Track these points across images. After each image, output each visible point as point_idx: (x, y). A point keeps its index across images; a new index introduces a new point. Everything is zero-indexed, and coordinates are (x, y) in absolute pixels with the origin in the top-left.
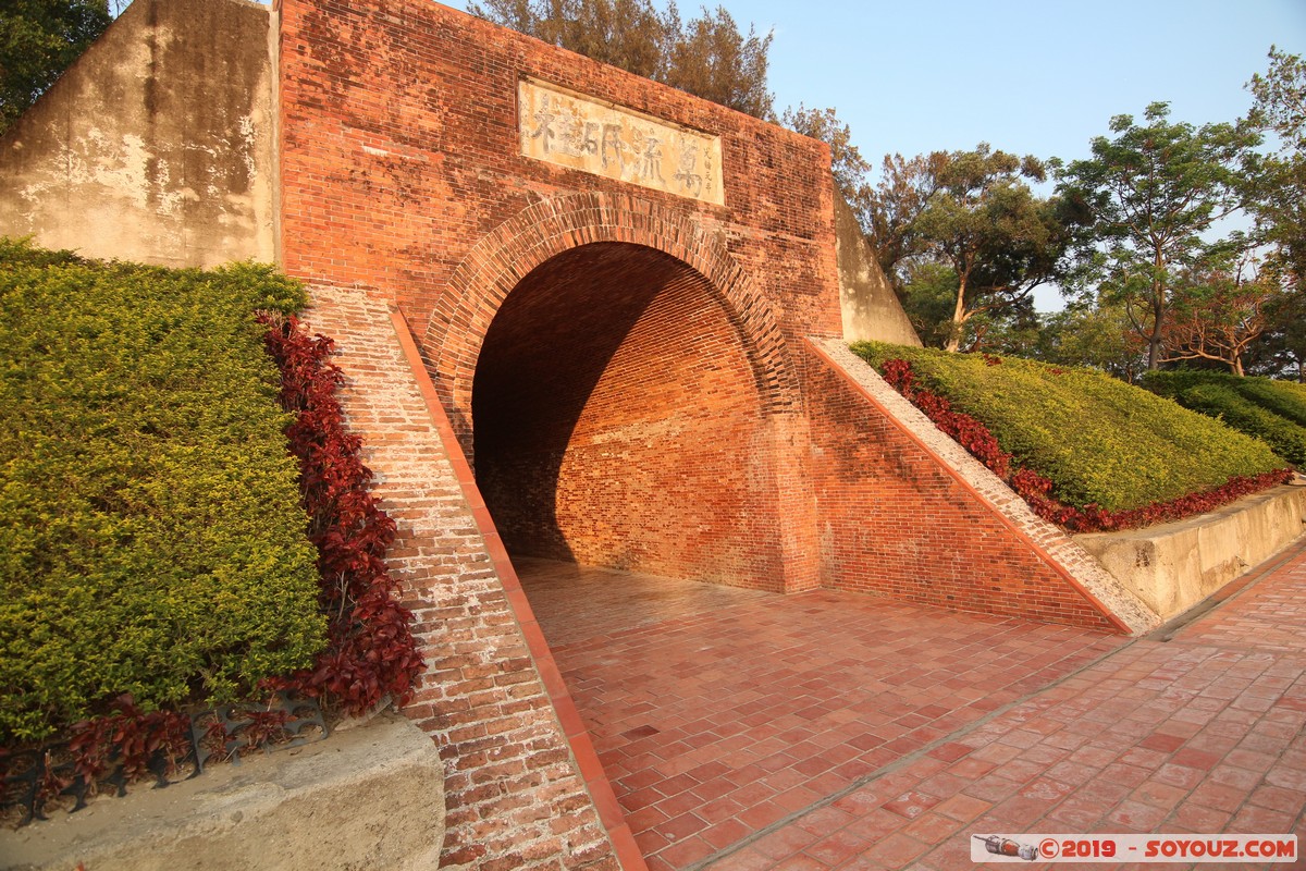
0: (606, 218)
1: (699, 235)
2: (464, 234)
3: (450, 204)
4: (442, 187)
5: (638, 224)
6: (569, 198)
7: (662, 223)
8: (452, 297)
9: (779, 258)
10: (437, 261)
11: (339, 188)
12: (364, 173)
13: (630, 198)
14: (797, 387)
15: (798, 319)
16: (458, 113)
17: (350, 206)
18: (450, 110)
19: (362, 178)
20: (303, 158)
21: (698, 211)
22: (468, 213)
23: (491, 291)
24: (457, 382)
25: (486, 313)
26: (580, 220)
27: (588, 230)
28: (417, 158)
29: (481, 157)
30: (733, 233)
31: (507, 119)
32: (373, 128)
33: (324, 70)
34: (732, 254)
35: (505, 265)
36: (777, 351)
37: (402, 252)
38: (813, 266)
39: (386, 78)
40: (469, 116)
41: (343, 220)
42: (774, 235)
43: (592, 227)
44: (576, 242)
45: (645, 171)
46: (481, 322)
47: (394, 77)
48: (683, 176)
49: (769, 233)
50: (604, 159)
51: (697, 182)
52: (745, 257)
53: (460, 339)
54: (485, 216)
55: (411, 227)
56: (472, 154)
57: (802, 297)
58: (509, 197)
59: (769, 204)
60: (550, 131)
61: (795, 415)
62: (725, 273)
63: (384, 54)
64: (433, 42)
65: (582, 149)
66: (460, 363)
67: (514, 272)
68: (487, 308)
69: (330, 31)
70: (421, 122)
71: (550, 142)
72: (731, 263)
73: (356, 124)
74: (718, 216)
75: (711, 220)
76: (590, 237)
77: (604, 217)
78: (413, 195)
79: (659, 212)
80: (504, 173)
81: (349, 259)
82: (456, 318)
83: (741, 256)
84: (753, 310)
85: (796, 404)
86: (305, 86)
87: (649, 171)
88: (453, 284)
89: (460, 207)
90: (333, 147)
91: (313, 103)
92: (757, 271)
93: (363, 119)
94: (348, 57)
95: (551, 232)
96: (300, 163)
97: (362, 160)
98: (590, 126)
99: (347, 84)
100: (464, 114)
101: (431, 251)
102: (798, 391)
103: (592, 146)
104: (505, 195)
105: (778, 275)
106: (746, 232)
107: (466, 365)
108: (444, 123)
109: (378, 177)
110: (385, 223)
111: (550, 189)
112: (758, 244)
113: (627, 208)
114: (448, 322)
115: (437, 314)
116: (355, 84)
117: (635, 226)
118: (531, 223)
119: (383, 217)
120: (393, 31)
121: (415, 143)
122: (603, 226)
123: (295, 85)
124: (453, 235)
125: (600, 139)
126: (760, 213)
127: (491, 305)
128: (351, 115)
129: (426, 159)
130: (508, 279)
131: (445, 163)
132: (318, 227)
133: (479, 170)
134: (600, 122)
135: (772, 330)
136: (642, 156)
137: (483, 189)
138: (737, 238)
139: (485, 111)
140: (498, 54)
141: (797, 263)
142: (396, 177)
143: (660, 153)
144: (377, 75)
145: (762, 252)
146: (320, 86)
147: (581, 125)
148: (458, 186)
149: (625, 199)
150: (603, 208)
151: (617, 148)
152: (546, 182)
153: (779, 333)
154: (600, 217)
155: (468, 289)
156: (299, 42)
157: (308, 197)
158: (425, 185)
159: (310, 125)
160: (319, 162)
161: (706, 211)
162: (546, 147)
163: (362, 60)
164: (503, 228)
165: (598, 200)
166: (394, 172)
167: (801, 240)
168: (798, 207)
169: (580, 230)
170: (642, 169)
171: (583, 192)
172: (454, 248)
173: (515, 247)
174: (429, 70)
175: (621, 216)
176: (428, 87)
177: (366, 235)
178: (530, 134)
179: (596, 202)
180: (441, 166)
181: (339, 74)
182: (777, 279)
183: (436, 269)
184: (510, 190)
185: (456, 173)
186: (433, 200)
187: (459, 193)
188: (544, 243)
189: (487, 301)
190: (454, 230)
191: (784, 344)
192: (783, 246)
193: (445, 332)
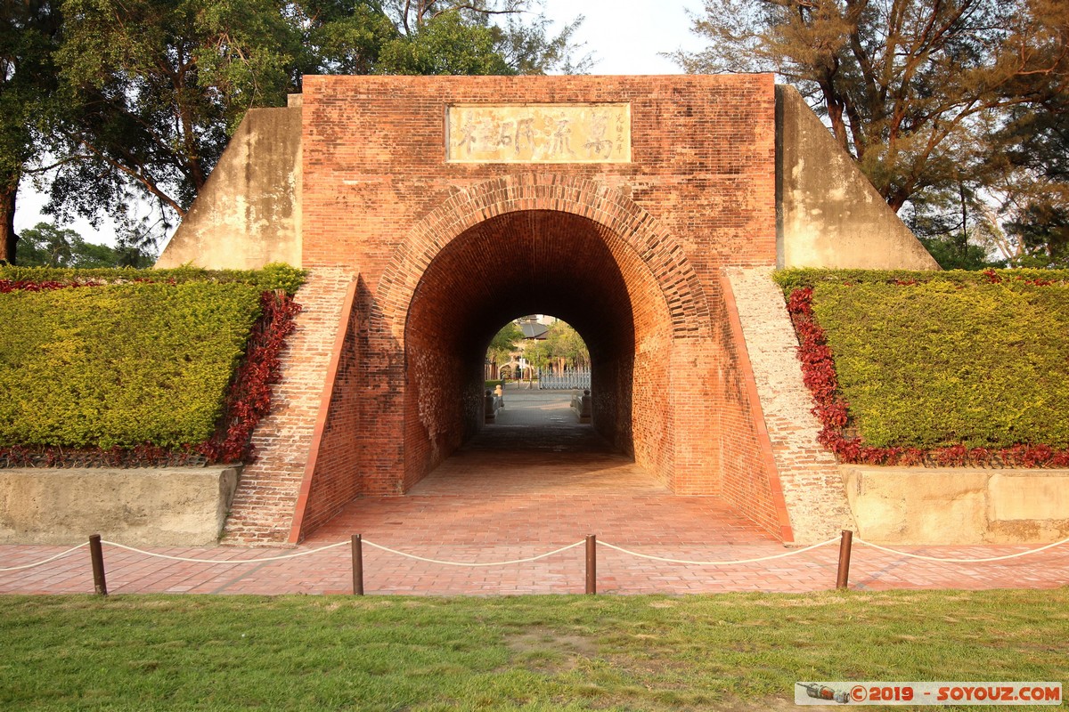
0: (512, 195)
1: (603, 192)
2: (404, 224)
3: (396, 206)
4: (390, 196)
5: (540, 194)
6: (482, 185)
7: (564, 190)
8: (394, 266)
9: (696, 197)
10: (386, 244)
11: (330, 209)
12: (344, 198)
13: (535, 176)
14: (707, 314)
15: (714, 251)
16: (403, 145)
17: (336, 219)
18: (397, 145)
19: (343, 201)
20: (312, 196)
21: (601, 172)
22: (407, 209)
23: (421, 259)
24: (395, 320)
25: (417, 275)
26: (490, 199)
27: (496, 206)
28: (376, 181)
29: (417, 170)
30: (640, 184)
31: (437, 141)
32: (350, 168)
33: (323, 141)
34: (638, 203)
35: (431, 241)
37: (364, 242)
38: (740, 199)
39: (358, 135)
40: (409, 145)
41: (331, 228)
42: (690, 177)
43: (499, 204)
44: (485, 217)
45: (555, 148)
46: (412, 280)
47: (362, 134)
48: (592, 145)
49: (683, 177)
50: (518, 148)
51: (607, 146)
52: (653, 203)
53: (397, 292)
54: (419, 210)
55: (372, 225)
56: (411, 170)
57: (721, 231)
58: (436, 193)
59: (684, 151)
60: (472, 137)
61: (701, 340)
62: (628, 220)
63: (357, 121)
64: (388, 103)
65: (498, 143)
66: (398, 308)
67: (437, 245)
68: (417, 271)
69: (326, 116)
70: (379, 158)
71: (473, 145)
72: (636, 209)
73: (340, 169)
74: (623, 173)
75: (615, 177)
76: (497, 211)
77: (510, 194)
78: (372, 205)
79: (562, 181)
80: (432, 178)
81: (334, 250)
82: (396, 279)
83: (649, 203)
84: (658, 248)
85: (702, 330)
86: (313, 153)
87: (558, 148)
88: (395, 257)
89: (402, 207)
90: (327, 185)
91: (317, 162)
92: (666, 214)
93: (344, 164)
94: (336, 129)
95: (465, 212)
96: (310, 199)
97: (343, 190)
98: (506, 125)
99: (335, 146)
100: (406, 145)
101: (382, 238)
102: (707, 318)
103: (507, 140)
104: (433, 193)
105: (691, 214)
106: (655, 181)
107: (401, 309)
108: (393, 154)
109: (353, 199)
110: (354, 225)
111: (467, 182)
112: (668, 189)
113: (531, 183)
114: (391, 282)
115: (384, 278)
116: (340, 144)
117: (537, 196)
118: (451, 209)
119: (354, 222)
120: (363, 104)
121: (375, 172)
122: (509, 201)
123: (308, 154)
124: (397, 226)
125: (515, 133)
126: (673, 161)
127: (420, 268)
128: (338, 164)
129: (381, 180)
130: (432, 250)
131: (393, 180)
132: (318, 234)
133: (415, 180)
134: (514, 120)
135: (680, 264)
136: (552, 137)
137: (418, 191)
138: (645, 187)
139: (421, 138)
140: (431, 96)
141: (718, 199)
142: (363, 196)
143: (569, 131)
144: (353, 135)
145: (674, 196)
146: (321, 151)
147: (498, 126)
148: (401, 194)
149: (530, 175)
150: (509, 188)
151: (528, 137)
152: (463, 178)
153: (688, 267)
154: (506, 195)
155: (405, 259)
156: (311, 128)
157: (314, 218)
158: (380, 197)
159: (315, 175)
160: (320, 196)
161: (610, 171)
162: (469, 150)
163: (343, 127)
164: (431, 216)
165: (505, 182)
166: (362, 193)
167: (727, 176)
168: (724, 145)
169: (489, 208)
170: (552, 147)
171: (494, 178)
172: (397, 235)
173: (439, 227)
174: (384, 122)
175: (525, 191)
176: (382, 134)
177: (344, 235)
178: (457, 144)
179: (504, 184)
180: (390, 182)
181: (331, 141)
182: (691, 218)
183: (385, 249)
184: (436, 189)
185: (400, 185)
186: (385, 206)
187: (401, 197)
188: (460, 222)
189: (417, 266)
190: (397, 223)
191: (694, 276)
192: (702, 186)
193: (389, 289)
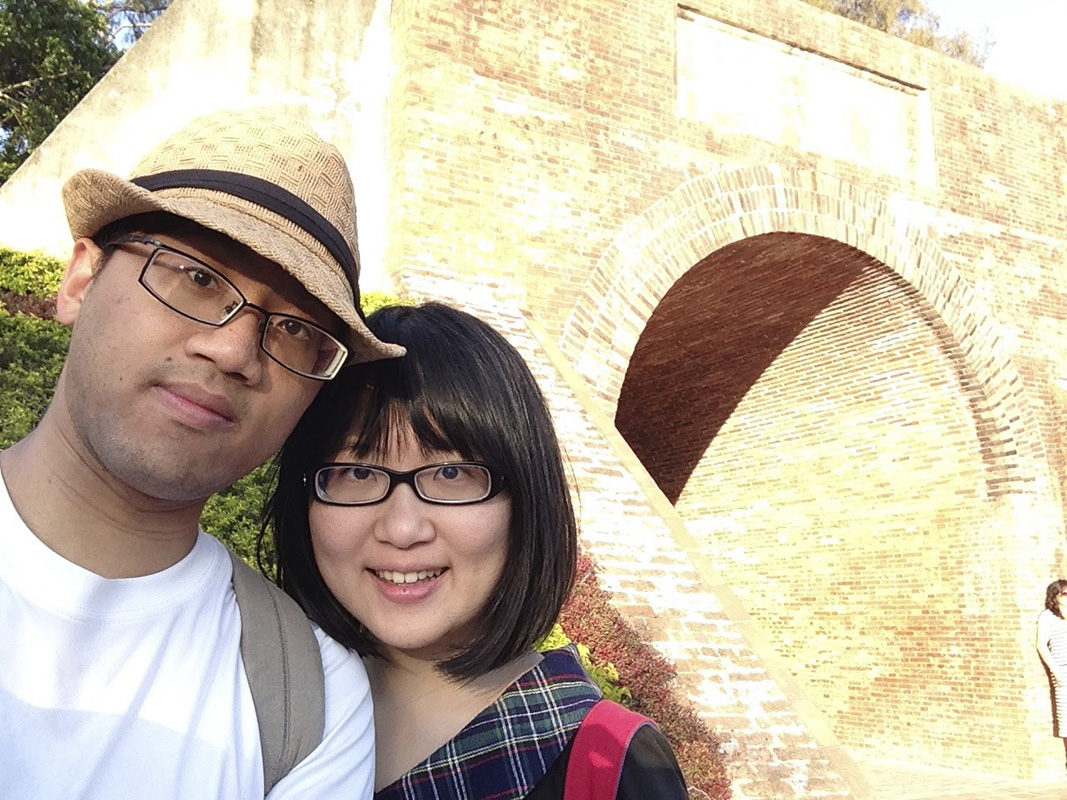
0: (784, 201)
2: (610, 218)
3: (593, 177)
4: (584, 154)
5: (823, 209)
6: (738, 172)
7: (855, 208)
8: (591, 301)
9: (1012, 262)
10: (576, 252)
11: (466, 154)
12: (495, 136)
13: (814, 175)
15: (1040, 353)
16: (605, 58)
17: (477, 177)
18: (597, 56)
19: (492, 141)
20: (428, 115)
21: (901, 192)
22: (613, 189)
23: (640, 296)
25: (633, 325)
26: (752, 202)
27: (761, 216)
28: (556, 117)
29: (631, 116)
30: (948, 225)
31: (664, 67)
32: (508, 77)
34: (947, 255)
35: (657, 261)
36: (1011, 400)
37: (534, 240)
39: (525, 14)
40: (619, 63)
41: (469, 196)
42: (1003, 229)
43: (765, 213)
44: (745, 232)
46: (628, 340)
47: (534, 14)
49: (996, 226)
52: (965, 260)
53: (599, 359)
54: (634, 194)
56: (621, 113)
57: (1044, 322)
58: (664, 169)
59: (995, 186)
61: (1040, 499)
62: (940, 282)
66: (600, 394)
67: (668, 271)
68: (633, 317)
70: (563, 71)
72: (946, 266)
73: (487, 72)
74: (928, 201)
75: (918, 206)
76: (763, 225)
77: (781, 198)
78: (550, 165)
79: (851, 194)
80: (659, 138)
81: (473, 245)
82: (597, 331)
83: (960, 259)
84: (978, 336)
85: (1040, 482)
86: (434, 26)
88: (594, 283)
89: (604, 181)
90: (461, 101)
91: (443, 46)
92: (981, 281)
93: (497, 67)
95: (713, 216)
96: (424, 121)
97: (493, 119)
99: (481, 23)
100: (613, 61)
101: (569, 238)
102: (1044, 462)
104: (659, 167)
105: (1009, 288)
106: (965, 224)
108: (589, 72)
109: (511, 139)
110: (516, 200)
111: (713, 159)
112: (982, 242)
113: (809, 186)
114: (585, 334)
115: (573, 324)
116: (490, 23)
118: (691, 204)
119: (515, 192)
121: (555, 97)
122: (779, 210)
123: (424, 24)
124: (595, 218)
126: (983, 198)
127: (639, 314)
128: (484, 61)
129: (567, 118)
130: (660, 280)
131: (588, 124)
132: (440, 203)
133: (628, 133)
135: (1004, 367)
137: (632, 157)
138: (953, 232)
139: (639, 56)
141: (1036, 272)
142: (531, 141)
144: (516, 11)
145: (987, 253)
146: (452, 25)
148: (603, 155)
149: (807, 174)
150: (779, 186)
152: (708, 150)
153: (1013, 374)
154: (776, 199)
155: (611, 291)
157: (432, 165)
158: (564, 151)
159: (438, 74)
160: (445, 120)
161: (913, 194)
164: (656, 211)
165: (773, 175)
166: (529, 134)
169: (750, 217)
171: (755, 163)
172: (596, 236)
173: (670, 237)
175: (802, 198)
176: (572, 26)
177: (494, 216)
179: (771, 177)
180: (584, 127)
181: (473, 10)
182: (1009, 294)
183: (574, 263)
184: (664, 160)
185: (601, 137)
186: (572, 172)
188: (706, 233)
189: (634, 309)
190: (597, 212)
191: (1021, 390)
192: (1017, 246)
193: (583, 349)
